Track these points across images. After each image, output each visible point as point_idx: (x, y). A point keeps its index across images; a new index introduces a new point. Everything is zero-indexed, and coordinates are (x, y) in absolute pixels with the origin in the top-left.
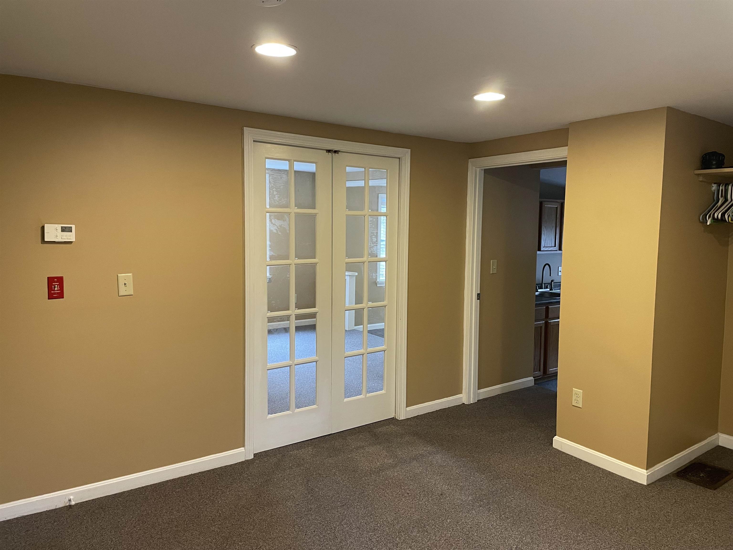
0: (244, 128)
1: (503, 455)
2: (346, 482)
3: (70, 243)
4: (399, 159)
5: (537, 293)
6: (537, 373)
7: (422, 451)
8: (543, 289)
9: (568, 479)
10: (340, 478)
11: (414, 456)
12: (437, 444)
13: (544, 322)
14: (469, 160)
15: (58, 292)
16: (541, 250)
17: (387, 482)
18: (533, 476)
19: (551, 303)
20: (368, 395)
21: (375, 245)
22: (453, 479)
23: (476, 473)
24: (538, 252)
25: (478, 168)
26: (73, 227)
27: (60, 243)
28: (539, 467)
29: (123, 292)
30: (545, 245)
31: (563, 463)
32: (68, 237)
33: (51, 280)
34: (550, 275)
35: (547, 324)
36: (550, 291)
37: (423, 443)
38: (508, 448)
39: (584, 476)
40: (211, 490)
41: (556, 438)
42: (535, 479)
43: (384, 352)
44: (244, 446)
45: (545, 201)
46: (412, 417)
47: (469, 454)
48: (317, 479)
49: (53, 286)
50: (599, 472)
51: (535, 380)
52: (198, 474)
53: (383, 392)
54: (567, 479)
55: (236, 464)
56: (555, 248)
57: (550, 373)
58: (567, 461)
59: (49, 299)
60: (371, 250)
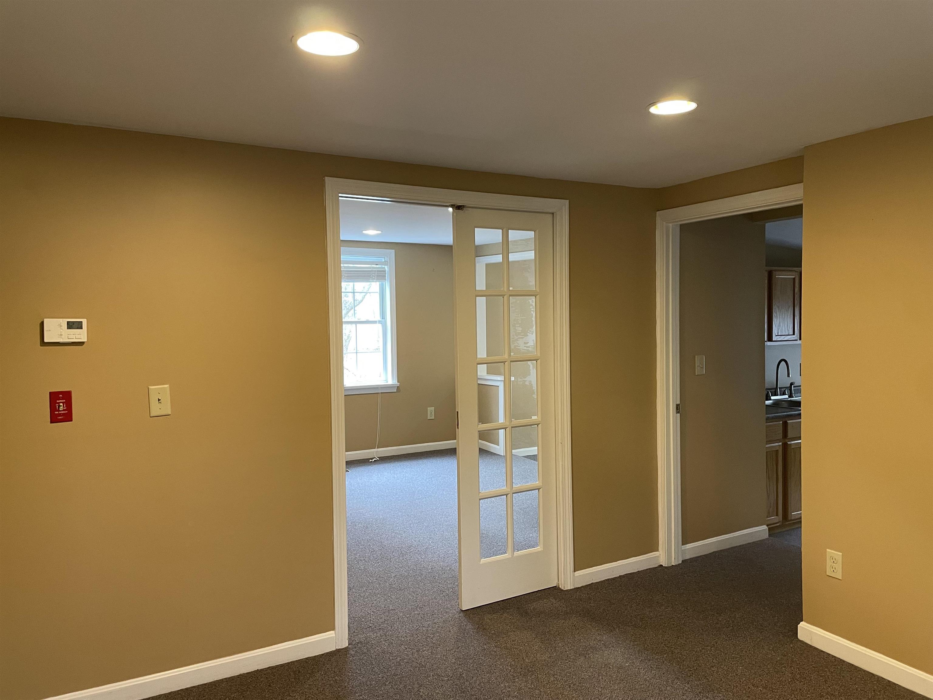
0: (325, 179)
1: (718, 650)
2: (476, 690)
3: (81, 344)
4: (551, 215)
5: (768, 402)
6: (774, 519)
7: (595, 642)
8: (778, 395)
9: (822, 694)
10: (467, 683)
11: (581, 649)
12: (618, 631)
13: (781, 443)
14: (657, 212)
15: (64, 412)
16: (773, 340)
17: (537, 691)
18: (765, 688)
19: (791, 415)
20: (516, 554)
21: (519, 338)
22: (639, 690)
23: (676, 681)
24: (769, 343)
25: (670, 223)
26: (84, 322)
27: (65, 345)
28: (777, 673)
29: (155, 412)
30: (778, 333)
31: (814, 665)
32: (77, 336)
33: (54, 397)
34: (788, 376)
35: (785, 446)
36: (789, 399)
37: (596, 629)
38: (727, 639)
39: (849, 689)
40: (280, 696)
41: (802, 625)
42: (770, 694)
43: (539, 490)
44: (333, 629)
45: (776, 270)
46: (584, 585)
47: (666, 649)
48: (434, 683)
49: (58, 405)
50: (872, 682)
51: (769, 528)
52: (266, 670)
53: (539, 548)
54: (820, 694)
55: (322, 654)
56: (794, 336)
57: (793, 518)
58: (820, 663)
59: (51, 422)
60: (515, 345)
